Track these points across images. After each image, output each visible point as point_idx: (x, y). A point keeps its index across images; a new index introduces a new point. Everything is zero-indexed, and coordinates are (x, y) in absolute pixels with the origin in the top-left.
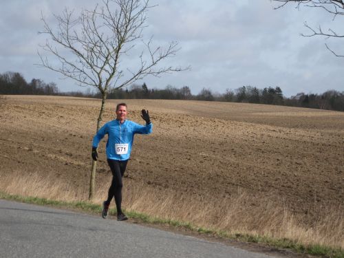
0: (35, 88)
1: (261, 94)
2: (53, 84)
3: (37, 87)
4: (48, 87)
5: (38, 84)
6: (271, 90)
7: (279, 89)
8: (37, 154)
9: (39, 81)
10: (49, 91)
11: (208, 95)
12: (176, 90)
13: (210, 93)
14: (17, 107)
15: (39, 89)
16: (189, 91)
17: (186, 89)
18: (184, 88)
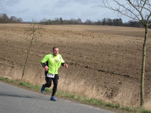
0: (12, 20)
1: (112, 21)
2: (21, 18)
3: (13, 20)
4: (18, 19)
5: (14, 18)
6: (117, 20)
7: (121, 19)
8: (34, 54)
9: (14, 17)
10: (19, 21)
11: (89, 22)
12: (75, 20)
13: (90, 21)
14: (13, 30)
15: (14, 21)
16: (81, 21)
17: (79, 20)
18: (78, 19)
